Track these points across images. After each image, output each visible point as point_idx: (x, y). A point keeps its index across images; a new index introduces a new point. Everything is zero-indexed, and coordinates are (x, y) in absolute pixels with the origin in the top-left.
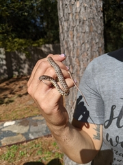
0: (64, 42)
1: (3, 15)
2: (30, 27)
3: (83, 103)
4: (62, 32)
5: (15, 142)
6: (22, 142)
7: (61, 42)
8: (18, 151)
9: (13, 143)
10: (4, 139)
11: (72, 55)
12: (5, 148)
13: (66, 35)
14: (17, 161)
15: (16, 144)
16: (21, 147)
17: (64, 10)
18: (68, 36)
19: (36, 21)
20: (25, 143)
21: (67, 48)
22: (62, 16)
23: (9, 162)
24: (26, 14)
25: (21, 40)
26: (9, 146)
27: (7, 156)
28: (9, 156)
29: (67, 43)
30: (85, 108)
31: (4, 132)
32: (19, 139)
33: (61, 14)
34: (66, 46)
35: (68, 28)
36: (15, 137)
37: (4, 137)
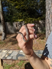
0: (47, 19)
1: (25, 9)
2: (36, 13)
3: (47, 47)
4: (47, 15)
5: (23, 59)
6: (26, 60)
7: (46, 19)
8: (24, 63)
9: (22, 59)
10: (19, 57)
11: (50, 25)
12: (19, 61)
13: (48, 16)
14: (22, 67)
15: (23, 60)
16: (25, 62)
17: (48, 6)
18: (49, 17)
19: (38, 11)
20: (27, 61)
21: (49, 22)
22: (47, 8)
23: (20, 67)
24: (34, 8)
25: (31, 18)
26: (21, 60)
27: (19, 64)
28: (20, 64)
29: (48, 20)
30: (47, 50)
31: (20, 54)
32: (25, 58)
33: (47, 7)
34: (48, 21)
35: (50, 13)
36: (23, 57)
37: (19, 56)
